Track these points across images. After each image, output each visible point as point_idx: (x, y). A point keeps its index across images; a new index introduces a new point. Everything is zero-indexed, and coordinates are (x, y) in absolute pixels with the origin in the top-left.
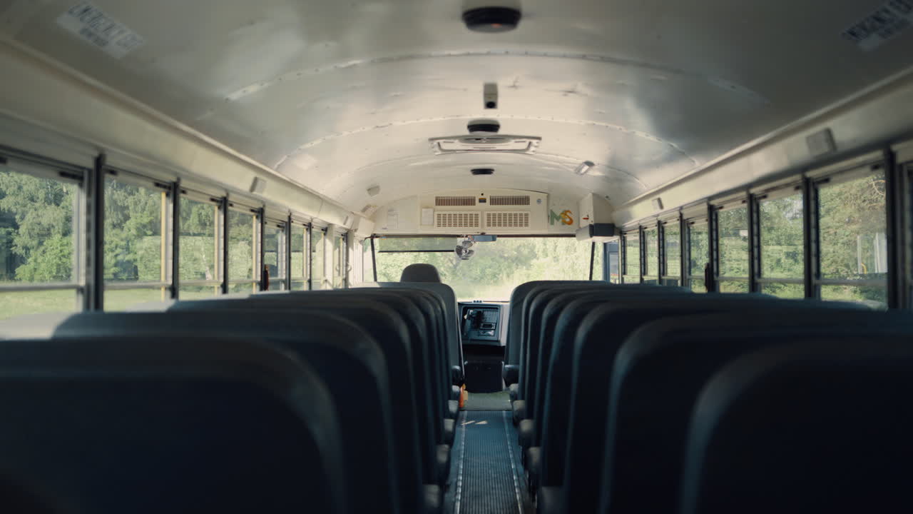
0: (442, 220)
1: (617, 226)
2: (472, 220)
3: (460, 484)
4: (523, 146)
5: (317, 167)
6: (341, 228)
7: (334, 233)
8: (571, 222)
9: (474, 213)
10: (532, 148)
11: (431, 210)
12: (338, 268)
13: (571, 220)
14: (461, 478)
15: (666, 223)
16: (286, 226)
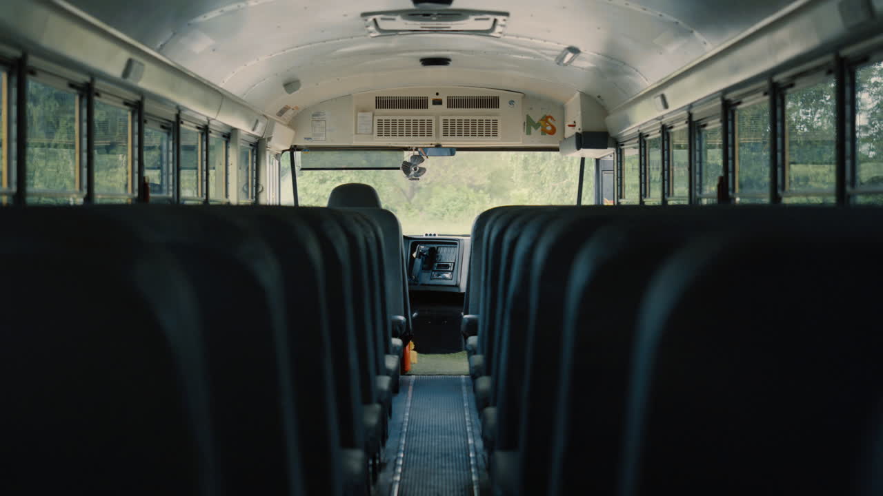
0: (384, 128)
1: (612, 135)
2: (424, 128)
3: (401, 462)
4: (487, 25)
5: (214, 50)
6: (250, 135)
7: (239, 141)
8: (553, 132)
9: (426, 118)
10: (498, 29)
11: (369, 115)
12: (245, 189)
13: (553, 127)
14: (402, 455)
15: (672, 127)
16: (173, 128)
